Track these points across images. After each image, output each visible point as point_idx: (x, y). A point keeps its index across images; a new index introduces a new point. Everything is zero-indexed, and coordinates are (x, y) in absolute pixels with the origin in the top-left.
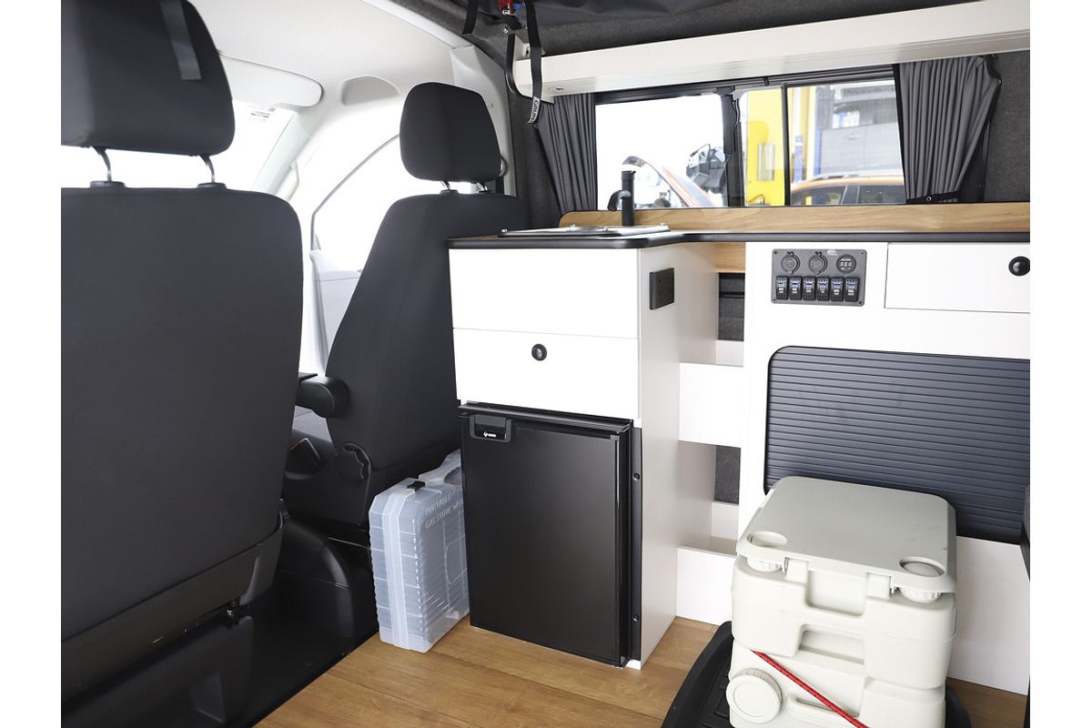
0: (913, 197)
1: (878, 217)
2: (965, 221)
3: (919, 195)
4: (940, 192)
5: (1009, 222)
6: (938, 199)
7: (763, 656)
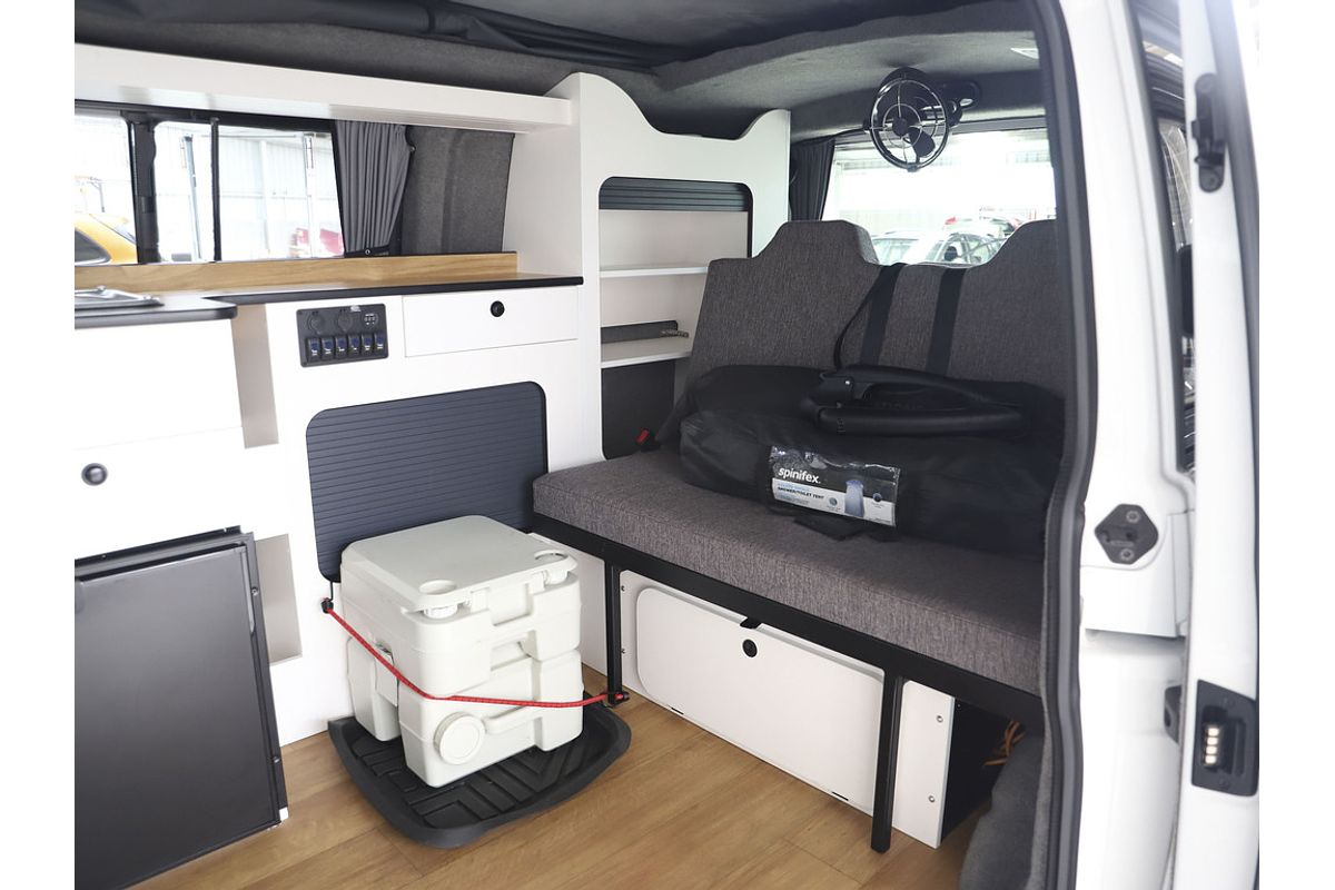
0: (352, 250)
1: (331, 270)
2: (401, 273)
3: (358, 249)
4: (376, 245)
5: (431, 272)
6: (375, 252)
7: (455, 698)
